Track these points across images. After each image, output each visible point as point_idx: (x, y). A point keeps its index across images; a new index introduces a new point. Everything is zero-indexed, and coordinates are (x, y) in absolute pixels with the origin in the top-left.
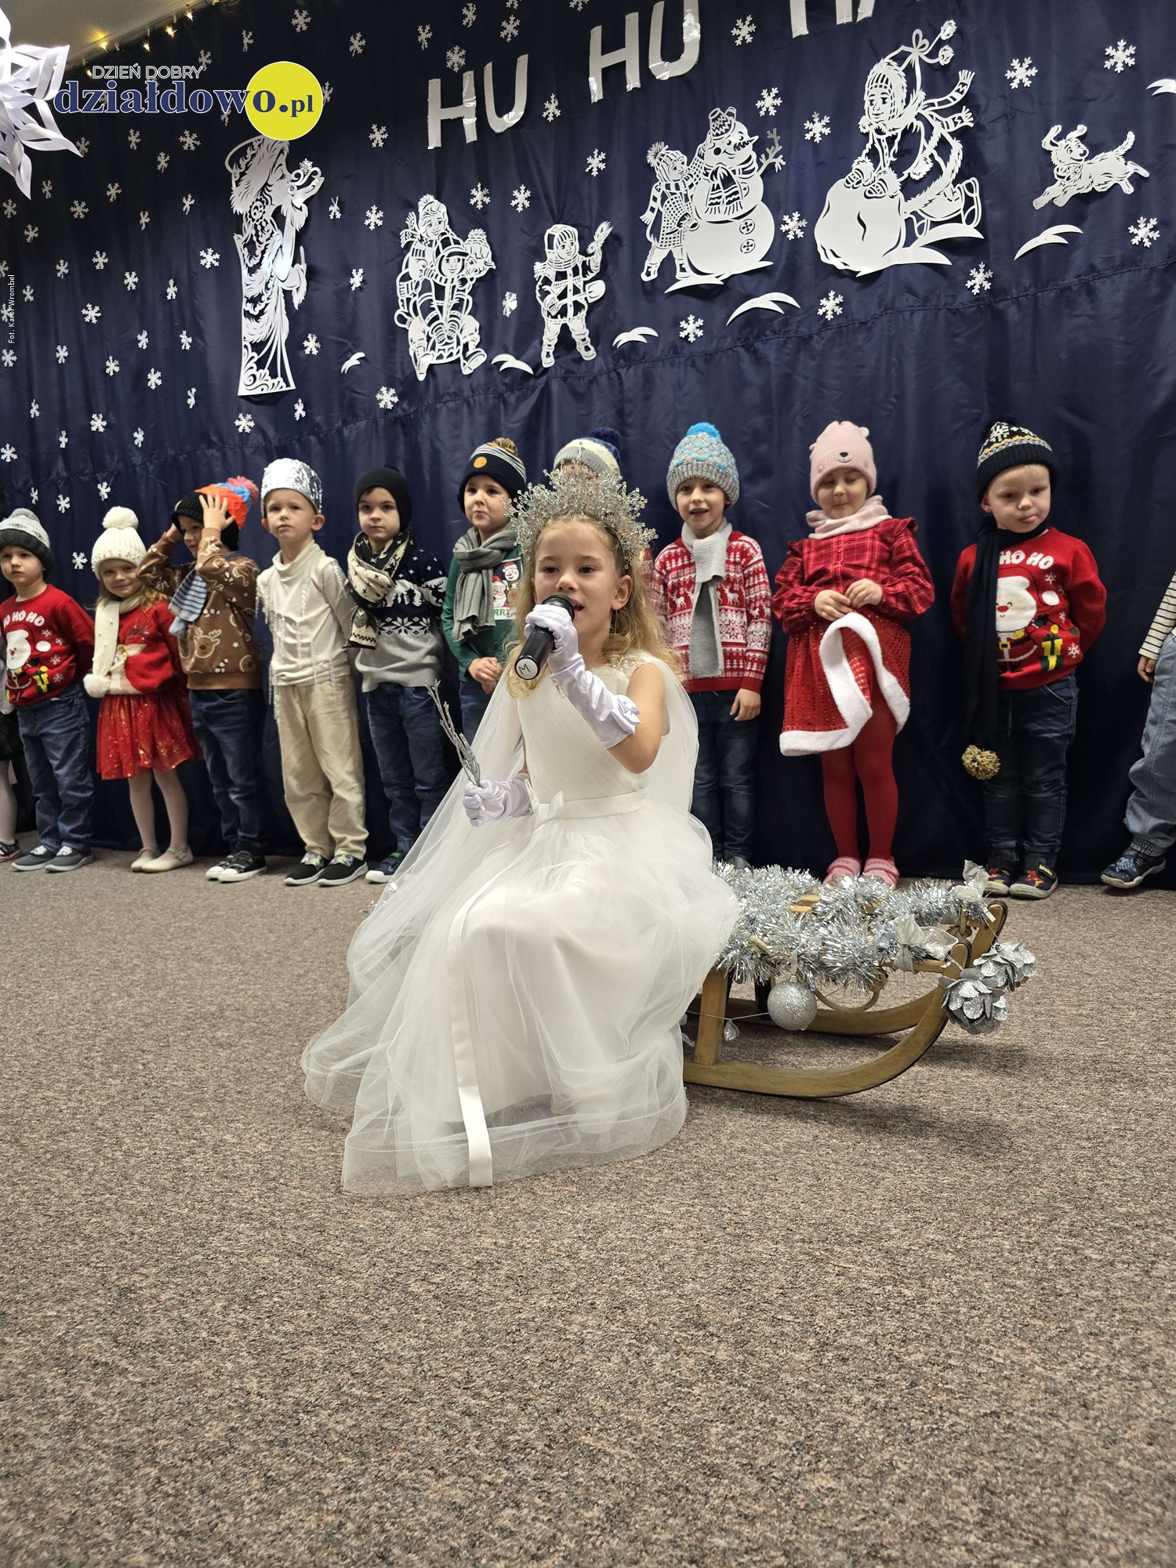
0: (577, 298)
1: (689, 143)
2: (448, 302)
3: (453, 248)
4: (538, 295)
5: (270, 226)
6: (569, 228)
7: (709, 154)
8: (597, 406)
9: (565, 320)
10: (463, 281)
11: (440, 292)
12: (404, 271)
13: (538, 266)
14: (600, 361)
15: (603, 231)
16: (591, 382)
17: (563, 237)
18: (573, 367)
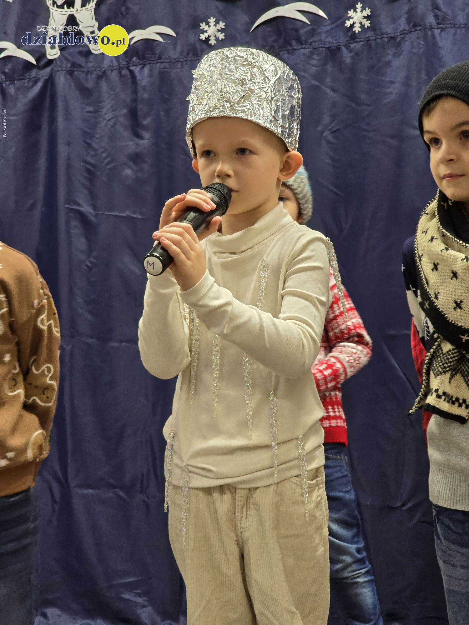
8: (107, 104)
9: (70, 11)
16: (100, 77)
18: (81, 60)
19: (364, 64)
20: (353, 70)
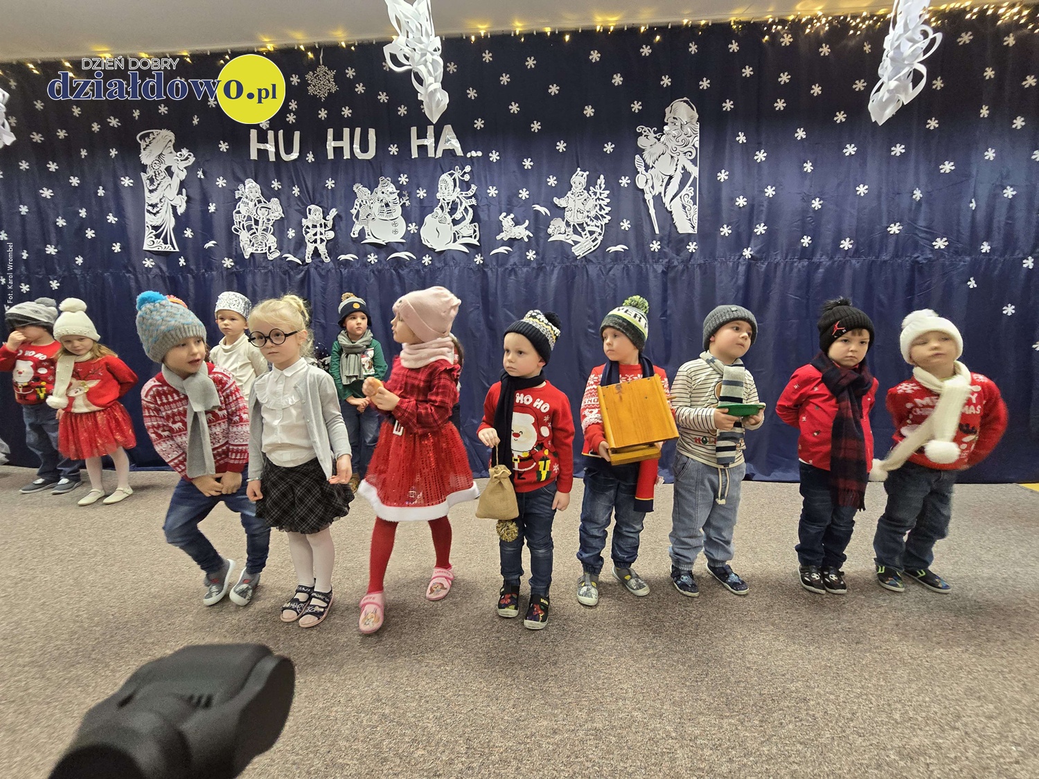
0: (321, 236)
1: (372, 187)
2: (260, 227)
3: (263, 204)
4: (304, 232)
5: (163, 174)
6: (318, 207)
7: (380, 193)
8: (330, 282)
9: (316, 245)
10: (269, 220)
11: (257, 222)
12: (237, 209)
13: (304, 220)
14: (332, 264)
15: (333, 212)
16: (328, 271)
17: (315, 211)
18: (320, 264)
19: (428, 277)
20: (425, 278)
